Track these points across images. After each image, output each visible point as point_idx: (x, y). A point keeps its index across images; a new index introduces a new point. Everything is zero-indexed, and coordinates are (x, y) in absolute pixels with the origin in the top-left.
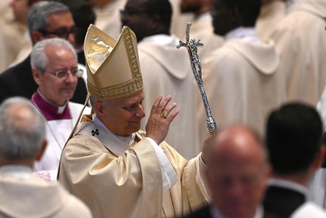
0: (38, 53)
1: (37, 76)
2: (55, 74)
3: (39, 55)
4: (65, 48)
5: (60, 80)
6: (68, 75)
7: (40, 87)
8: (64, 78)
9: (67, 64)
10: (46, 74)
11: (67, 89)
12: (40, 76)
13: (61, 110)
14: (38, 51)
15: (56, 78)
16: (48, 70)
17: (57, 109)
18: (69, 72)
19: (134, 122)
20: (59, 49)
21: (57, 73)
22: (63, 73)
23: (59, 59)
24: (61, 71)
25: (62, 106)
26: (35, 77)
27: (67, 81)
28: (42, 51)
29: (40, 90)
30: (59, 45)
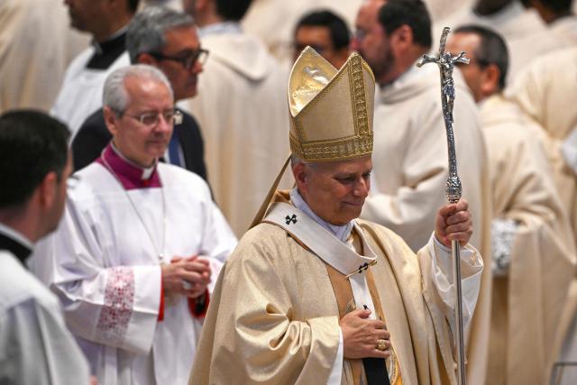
0: (113, 86)
1: (112, 121)
2: (139, 119)
3: (116, 89)
4: (156, 80)
5: (146, 129)
6: (159, 121)
7: (115, 139)
8: (153, 125)
9: (158, 104)
10: (126, 118)
11: (156, 142)
12: (115, 122)
13: (147, 173)
14: (113, 83)
15: (139, 124)
16: (129, 112)
17: (141, 172)
18: (161, 116)
19: (351, 204)
20: (145, 81)
21: (142, 117)
22: (152, 117)
23: (146, 96)
24: (148, 115)
25: (149, 167)
26: (108, 123)
27: (158, 129)
28: (121, 83)
29: (114, 143)
30: (147, 75)
